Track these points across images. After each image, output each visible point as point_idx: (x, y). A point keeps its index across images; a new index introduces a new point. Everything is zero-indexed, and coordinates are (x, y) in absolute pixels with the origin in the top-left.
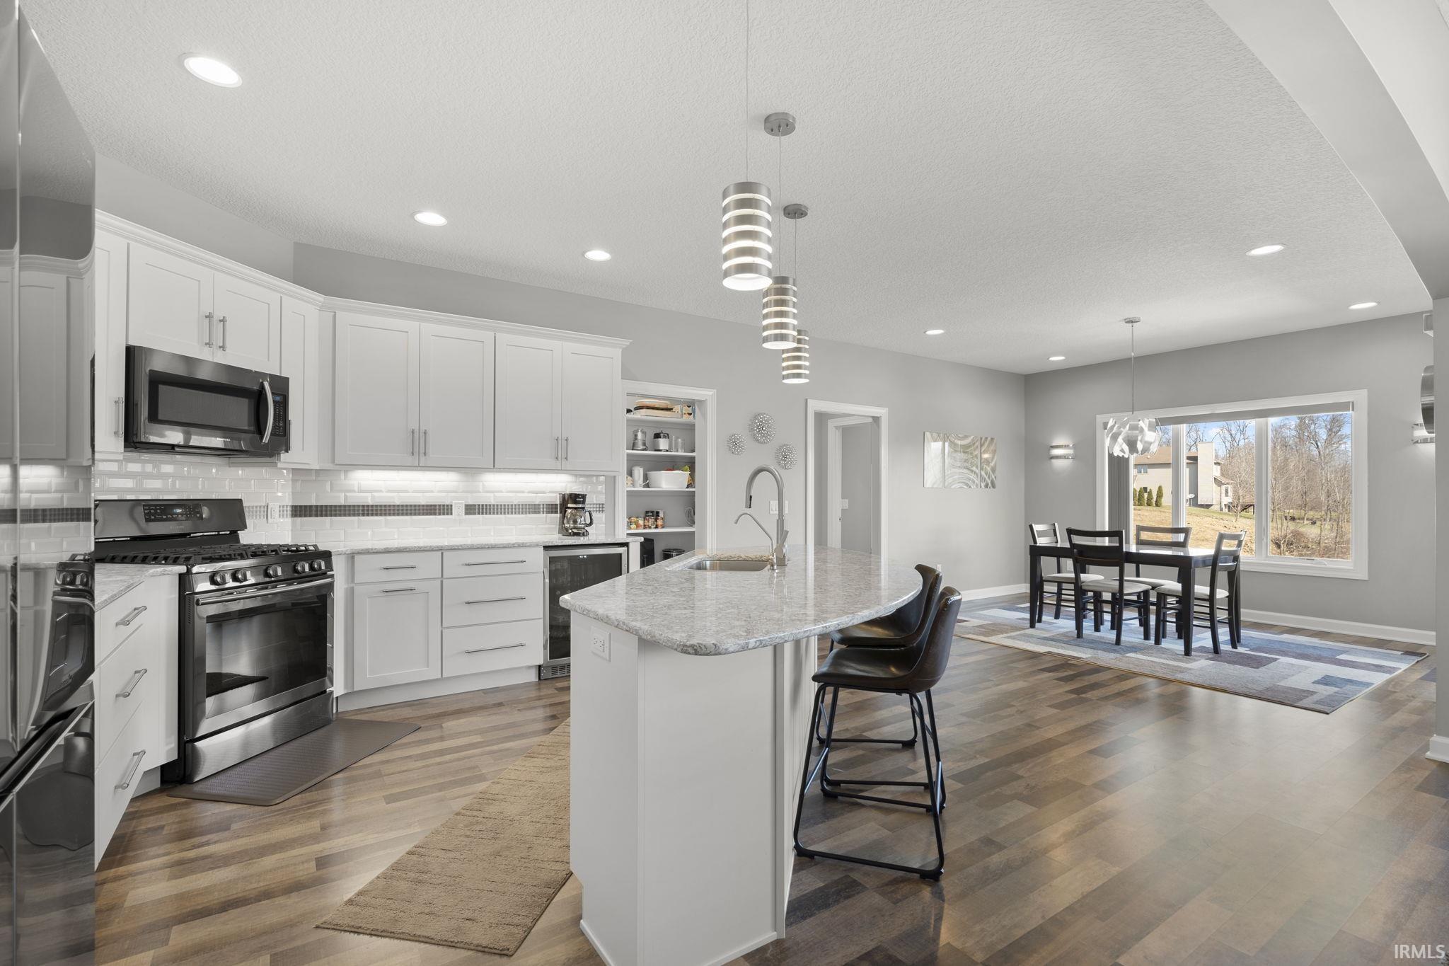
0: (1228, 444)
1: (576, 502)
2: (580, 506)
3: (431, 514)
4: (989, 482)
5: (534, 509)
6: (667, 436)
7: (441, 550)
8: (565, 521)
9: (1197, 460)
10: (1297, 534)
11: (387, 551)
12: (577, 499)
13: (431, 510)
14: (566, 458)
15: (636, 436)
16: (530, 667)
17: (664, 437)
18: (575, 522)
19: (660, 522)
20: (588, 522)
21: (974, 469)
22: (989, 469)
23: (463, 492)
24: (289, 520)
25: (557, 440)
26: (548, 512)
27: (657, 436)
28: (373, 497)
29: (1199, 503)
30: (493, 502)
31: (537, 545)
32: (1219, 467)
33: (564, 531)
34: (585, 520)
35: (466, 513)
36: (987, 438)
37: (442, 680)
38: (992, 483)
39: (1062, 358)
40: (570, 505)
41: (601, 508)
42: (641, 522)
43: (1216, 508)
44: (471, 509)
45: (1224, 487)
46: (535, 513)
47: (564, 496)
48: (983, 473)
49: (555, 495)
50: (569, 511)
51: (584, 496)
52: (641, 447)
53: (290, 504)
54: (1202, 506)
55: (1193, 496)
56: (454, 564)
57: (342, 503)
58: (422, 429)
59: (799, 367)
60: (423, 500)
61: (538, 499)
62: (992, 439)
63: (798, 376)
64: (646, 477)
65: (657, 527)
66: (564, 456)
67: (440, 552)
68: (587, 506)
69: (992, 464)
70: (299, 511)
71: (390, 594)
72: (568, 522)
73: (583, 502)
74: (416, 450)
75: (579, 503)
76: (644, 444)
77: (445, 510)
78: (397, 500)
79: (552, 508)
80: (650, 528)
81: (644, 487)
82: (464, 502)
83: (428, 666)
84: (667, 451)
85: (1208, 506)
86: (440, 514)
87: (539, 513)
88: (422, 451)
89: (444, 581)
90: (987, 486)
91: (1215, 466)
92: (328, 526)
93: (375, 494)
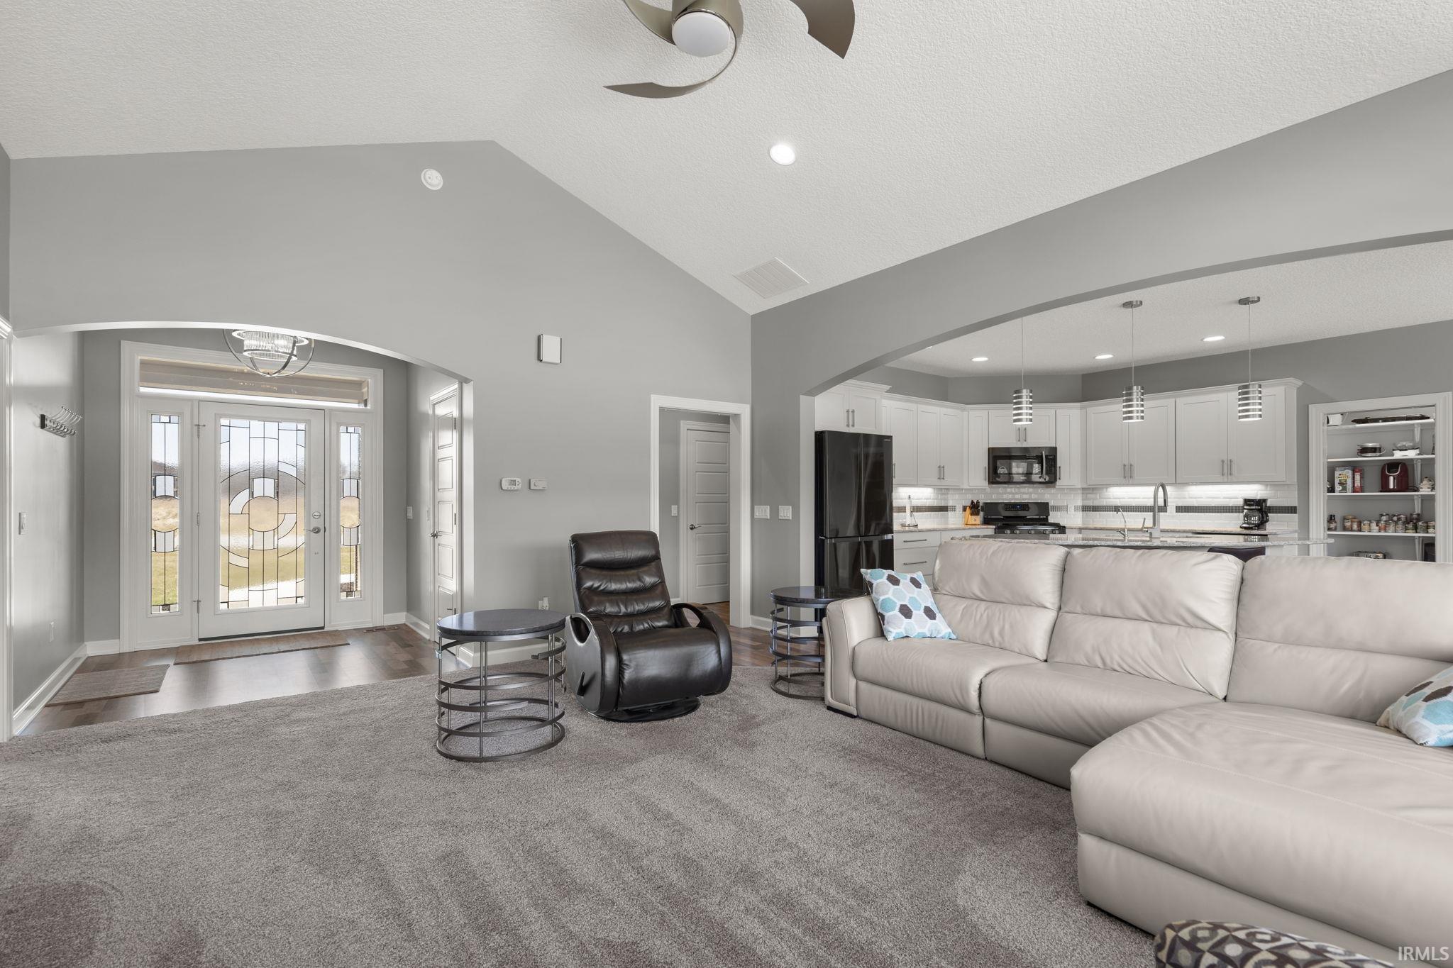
14: (1231, 474)
18: (1249, 519)
23: (1174, 498)
24: (1081, 513)
25: (1223, 461)
28: (1120, 502)
30: (1196, 505)
34: (1259, 519)
40: (1245, 507)
41: (1292, 510)
46: (1229, 512)
50: (1245, 511)
53: (1081, 505)
57: (1105, 504)
58: (1130, 463)
59: (1247, 410)
61: (1231, 503)
63: (1247, 416)
66: (1229, 472)
70: (1086, 509)
74: (1127, 475)
78: (1134, 503)
82: (1175, 505)
87: (1232, 512)
88: (1130, 475)
92: (1098, 516)
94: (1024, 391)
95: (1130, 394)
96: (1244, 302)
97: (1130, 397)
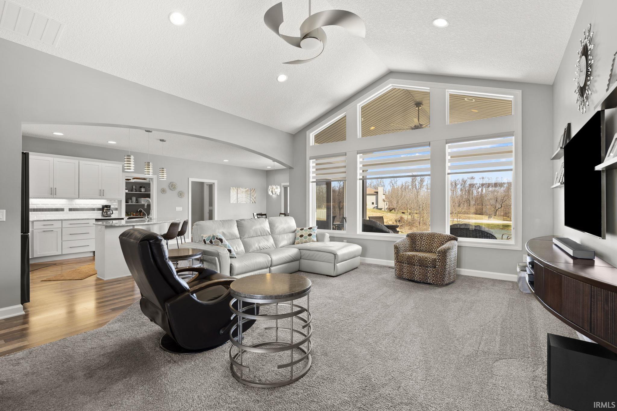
0: (392, 187)
1: (107, 208)
2: (109, 208)
3: (57, 211)
4: (253, 201)
5: (93, 209)
6: (144, 187)
7: (62, 220)
8: (103, 213)
9: (378, 193)
10: (401, 218)
11: (44, 220)
12: (108, 207)
13: (57, 210)
14: (103, 195)
15: (133, 187)
16: (91, 252)
17: (143, 188)
18: (107, 213)
19: (142, 214)
20: (111, 213)
21: (248, 198)
22: (253, 198)
23: (68, 205)
25: (100, 190)
26: (97, 210)
27: (141, 187)
29: (379, 208)
30: (78, 208)
31: (93, 219)
32: (384, 195)
33: (103, 215)
34: (110, 212)
35: (69, 211)
36: (252, 189)
37: (62, 255)
38: (255, 202)
39: (270, 167)
40: (105, 208)
41: (116, 209)
42: (134, 214)
43: (383, 210)
44: (70, 210)
45: (386, 202)
46: (93, 211)
47: (103, 206)
48: (251, 199)
49: (100, 205)
50: (105, 210)
51: (110, 206)
52: (134, 191)
54: (379, 209)
55: (377, 205)
56: (65, 224)
58: (55, 187)
59: (163, 176)
60: (54, 207)
61: (94, 207)
62: (255, 189)
63: (163, 178)
64: (137, 200)
65: (140, 215)
66: (103, 194)
67: (61, 221)
68: (111, 209)
69: (255, 196)
71: (45, 232)
72: (104, 213)
73: (110, 207)
74: (52, 193)
75: (108, 208)
76: (136, 190)
77: (62, 210)
78: (45, 207)
79: (99, 209)
80: (138, 216)
81: (136, 203)
82: (68, 208)
83: (57, 251)
84: (144, 192)
85: (381, 209)
86: (60, 211)
87: (95, 211)
88: (54, 193)
89: (63, 229)
90: (253, 203)
91: (383, 195)
93: (37, 205)
94: (132, 156)
95: (149, 165)
96: (161, 140)
97: (149, 166)
